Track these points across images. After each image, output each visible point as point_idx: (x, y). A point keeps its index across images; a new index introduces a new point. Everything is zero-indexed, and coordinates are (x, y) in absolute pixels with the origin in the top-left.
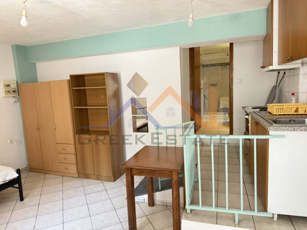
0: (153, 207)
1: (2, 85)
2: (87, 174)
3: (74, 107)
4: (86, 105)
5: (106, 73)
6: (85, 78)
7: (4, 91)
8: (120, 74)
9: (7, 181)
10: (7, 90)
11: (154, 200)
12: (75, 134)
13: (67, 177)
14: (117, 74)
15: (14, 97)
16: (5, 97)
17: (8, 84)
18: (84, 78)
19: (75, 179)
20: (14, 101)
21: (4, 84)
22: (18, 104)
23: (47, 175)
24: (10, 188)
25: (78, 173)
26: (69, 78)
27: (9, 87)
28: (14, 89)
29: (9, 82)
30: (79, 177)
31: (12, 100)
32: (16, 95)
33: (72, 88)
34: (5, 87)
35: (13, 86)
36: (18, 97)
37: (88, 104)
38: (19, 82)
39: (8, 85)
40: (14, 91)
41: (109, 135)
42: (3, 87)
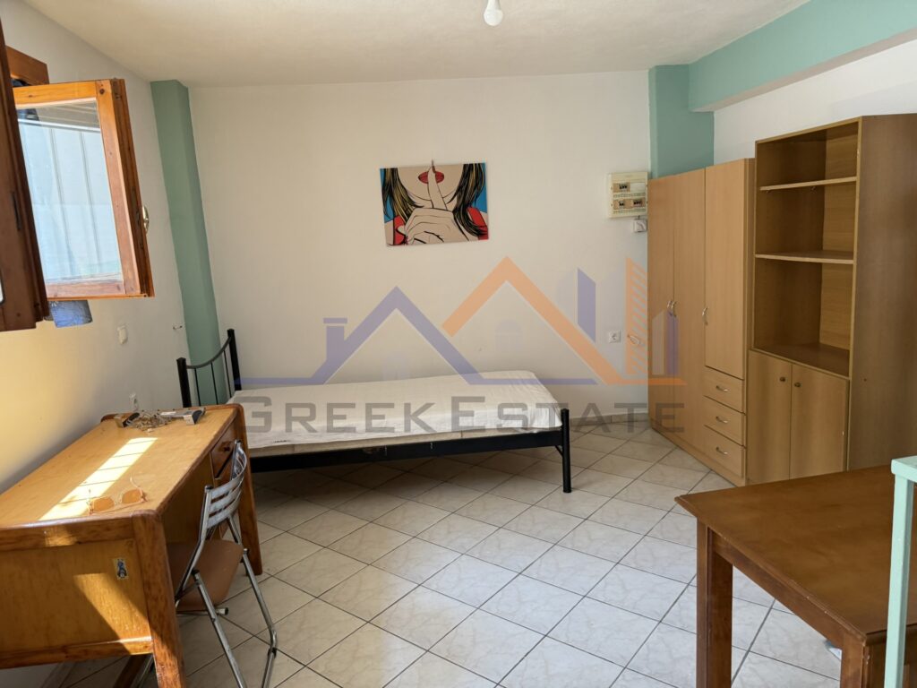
1: (610, 185)
3: (757, 253)
6: (829, 143)
7: (612, 202)
9: (535, 431)
10: (621, 199)
12: (750, 349)
15: (639, 218)
16: (613, 219)
17: (623, 182)
18: (825, 146)
20: (636, 230)
21: (614, 185)
22: (645, 238)
25: (747, 480)
26: (752, 154)
27: (624, 191)
28: (639, 194)
29: (628, 176)
31: (633, 226)
32: (641, 211)
33: (759, 185)
34: (615, 191)
36: (648, 218)
38: (656, 175)
40: (637, 202)
41: (848, 375)
42: (610, 191)
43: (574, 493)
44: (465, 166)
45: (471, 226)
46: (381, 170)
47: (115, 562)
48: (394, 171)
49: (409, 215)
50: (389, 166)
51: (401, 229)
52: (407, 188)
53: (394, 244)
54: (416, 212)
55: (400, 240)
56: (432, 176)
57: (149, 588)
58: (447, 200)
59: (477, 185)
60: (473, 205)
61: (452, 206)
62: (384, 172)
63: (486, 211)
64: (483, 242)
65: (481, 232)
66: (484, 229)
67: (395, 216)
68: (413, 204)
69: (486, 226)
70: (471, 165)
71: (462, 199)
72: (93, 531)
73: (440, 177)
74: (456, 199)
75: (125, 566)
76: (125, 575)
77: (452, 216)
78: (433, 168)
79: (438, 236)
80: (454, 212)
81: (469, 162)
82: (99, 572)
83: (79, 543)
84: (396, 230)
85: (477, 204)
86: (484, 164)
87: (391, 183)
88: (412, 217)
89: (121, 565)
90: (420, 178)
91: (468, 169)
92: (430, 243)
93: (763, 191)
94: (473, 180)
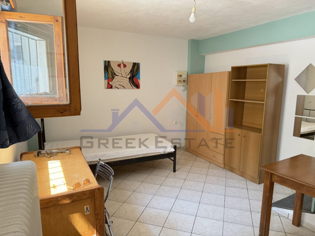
0: (297, 228)
1: (177, 75)
2: (233, 168)
3: (230, 99)
4: (244, 98)
5: (269, 64)
6: (248, 69)
7: (177, 80)
8: (288, 66)
10: (180, 79)
11: (301, 220)
12: (226, 126)
13: (213, 165)
14: (284, 65)
15: (183, 86)
16: (177, 86)
17: (180, 74)
18: (246, 70)
19: (221, 168)
20: (183, 90)
21: (178, 75)
22: (186, 92)
23: (198, 158)
24: (168, 159)
25: (224, 164)
26: (230, 70)
27: (181, 77)
28: (184, 79)
29: (182, 73)
30: (224, 168)
31: (182, 88)
32: (185, 84)
33: (232, 79)
34: (178, 77)
35: (184, 77)
36: (187, 86)
37: (246, 97)
38: (189, 73)
39: (181, 76)
40: (184, 81)
41: (261, 133)
42: (177, 77)
43: (176, 172)
44: (133, 63)
45: (134, 84)
46: (104, 61)
47: (85, 207)
48: (109, 62)
49: (113, 78)
50: (107, 60)
51: (110, 83)
52: (113, 68)
53: (108, 88)
54: (116, 77)
55: (110, 87)
56: (122, 65)
57: (98, 216)
58: (127, 74)
59: (137, 70)
60: (135, 77)
61: (129, 76)
62: (105, 62)
63: (139, 79)
64: (138, 90)
65: (137, 86)
66: (138, 85)
67: (108, 78)
68: (115, 74)
69: (139, 85)
70: (135, 63)
71: (132, 75)
72: (79, 196)
73: (125, 66)
74: (130, 74)
75: (89, 209)
76: (88, 212)
77: (128, 80)
78: (123, 62)
79: (123, 87)
80: (129, 79)
81: (135, 62)
82: (78, 212)
83: (73, 201)
84: (108, 83)
85: (137, 77)
86: (139, 63)
87: (107, 66)
88: (115, 79)
89: (87, 208)
90: (118, 65)
91: (134, 64)
92: (120, 89)
93: (233, 81)
94: (135, 69)
